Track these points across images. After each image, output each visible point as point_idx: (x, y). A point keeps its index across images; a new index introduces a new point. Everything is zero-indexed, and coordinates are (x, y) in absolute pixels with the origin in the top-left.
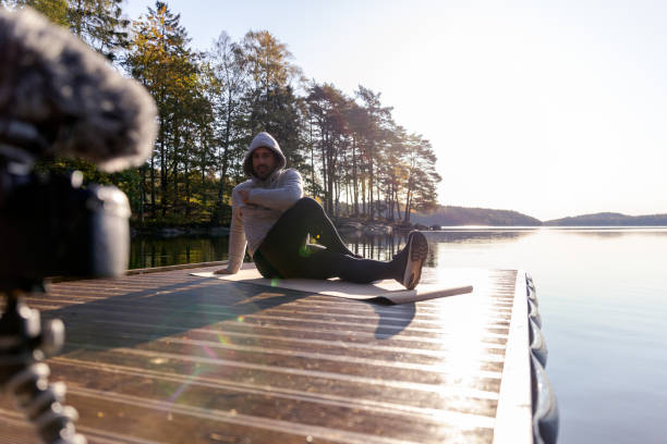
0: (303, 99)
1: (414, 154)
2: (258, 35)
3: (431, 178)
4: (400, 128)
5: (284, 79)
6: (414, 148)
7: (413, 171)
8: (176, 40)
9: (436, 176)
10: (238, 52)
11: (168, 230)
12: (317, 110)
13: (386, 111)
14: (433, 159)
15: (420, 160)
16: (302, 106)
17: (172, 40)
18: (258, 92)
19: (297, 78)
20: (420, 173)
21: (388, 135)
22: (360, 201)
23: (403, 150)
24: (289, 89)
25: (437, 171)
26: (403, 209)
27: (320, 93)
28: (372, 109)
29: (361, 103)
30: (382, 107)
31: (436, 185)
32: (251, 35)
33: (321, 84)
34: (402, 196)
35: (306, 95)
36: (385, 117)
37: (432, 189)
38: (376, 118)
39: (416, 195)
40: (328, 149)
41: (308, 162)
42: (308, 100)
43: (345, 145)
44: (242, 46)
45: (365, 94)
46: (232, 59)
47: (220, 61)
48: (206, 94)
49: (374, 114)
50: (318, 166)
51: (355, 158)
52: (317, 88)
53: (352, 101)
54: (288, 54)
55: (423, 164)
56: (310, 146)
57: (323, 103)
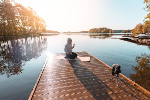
1: (41, 21)
3: (45, 26)
4: (38, 16)
5: (10, 2)
6: (41, 20)
9: (46, 26)
12: (18, 10)
13: (35, 12)
14: (45, 23)
15: (42, 22)
16: (14, 8)
20: (42, 25)
21: (36, 17)
23: (39, 20)
24: (11, 4)
26: (40, 31)
27: (18, 6)
28: (32, 11)
29: (29, 9)
30: (34, 11)
31: (46, 27)
33: (18, 4)
34: (39, 29)
36: (35, 13)
39: (42, 29)
40: (22, 19)
41: (18, 21)
42: (16, 6)
45: (30, 8)
49: (32, 12)
53: (27, 9)
55: (43, 23)
56: (18, 17)
57: (19, 8)
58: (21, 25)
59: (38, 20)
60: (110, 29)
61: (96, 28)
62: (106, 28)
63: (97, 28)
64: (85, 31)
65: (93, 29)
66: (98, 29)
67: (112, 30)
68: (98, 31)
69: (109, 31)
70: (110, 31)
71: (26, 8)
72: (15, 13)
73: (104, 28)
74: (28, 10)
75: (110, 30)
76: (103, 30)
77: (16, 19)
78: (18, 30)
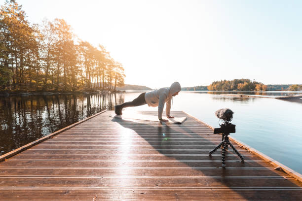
0: (77, 46)
1: (117, 68)
2: (60, 20)
3: (123, 76)
4: (112, 59)
5: (71, 38)
6: (118, 66)
7: (117, 73)
8: (21, 16)
9: (124, 75)
10: (52, 25)
11: (25, 94)
12: (83, 50)
13: (108, 53)
14: (123, 70)
15: (119, 69)
16: (77, 48)
17: (19, 15)
18: (60, 41)
19: (77, 38)
20: (119, 74)
21: (109, 61)
22: (99, 81)
23: (114, 66)
24: (73, 42)
25: (124, 74)
26: (114, 86)
27: (83, 44)
28: (103, 52)
29: (99, 49)
30: (107, 51)
31: (124, 78)
32: (57, 19)
33: (84, 41)
34: (113, 82)
35: (79, 44)
36: (107, 55)
37: (123, 80)
38: (104, 55)
39: (118, 81)
40: (87, 64)
41: (80, 69)
42: (80, 46)
43: (93, 64)
44: (53, 23)
45: (101, 47)
46: (49, 28)
47: (43, 28)
48: (37, 40)
49: (104, 53)
50: (84, 69)
51: (97, 68)
52: (83, 42)
53: (96, 48)
54: (72, 29)
55: (120, 72)
56: (81, 63)
57: (85, 48)
58: (84, 74)
59: (112, 65)
60: (257, 83)
61: (225, 81)
62: (248, 81)
63: (227, 80)
64: (201, 87)
65: (219, 82)
66: (229, 82)
67: (262, 85)
68: (230, 87)
69: (256, 86)
70: (258, 87)
71: (94, 47)
72: (77, 55)
73: (244, 80)
74: (97, 50)
75: (259, 83)
76: (241, 84)
77: (77, 65)
78: (78, 83)
